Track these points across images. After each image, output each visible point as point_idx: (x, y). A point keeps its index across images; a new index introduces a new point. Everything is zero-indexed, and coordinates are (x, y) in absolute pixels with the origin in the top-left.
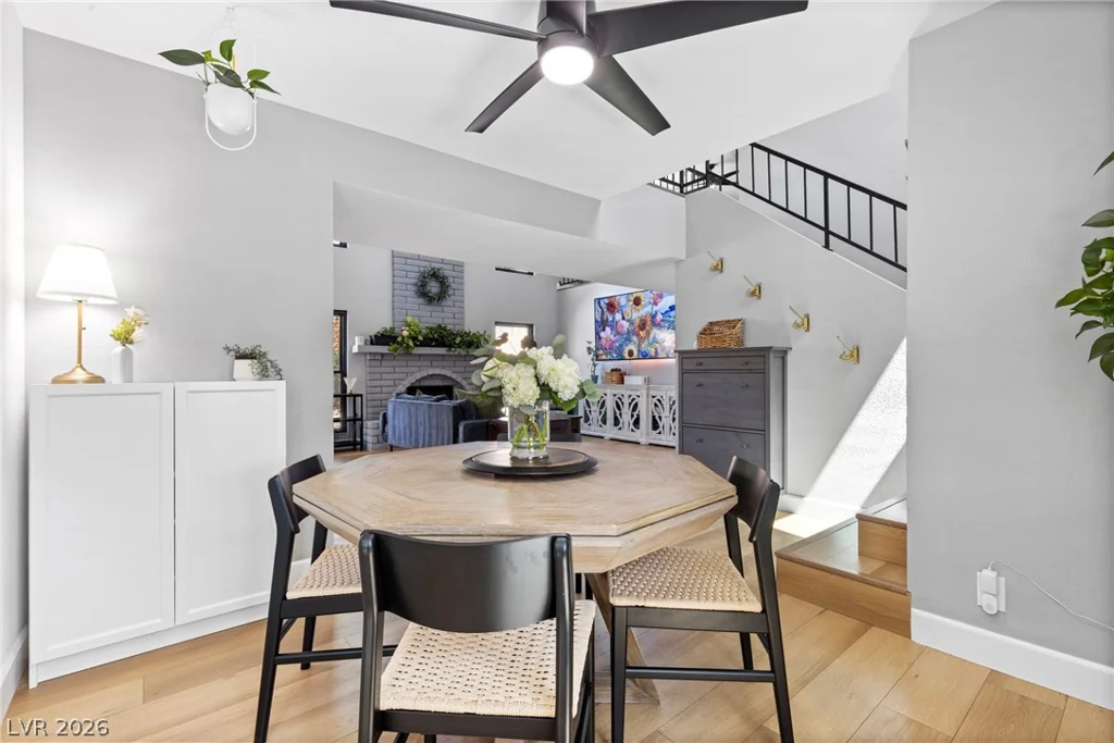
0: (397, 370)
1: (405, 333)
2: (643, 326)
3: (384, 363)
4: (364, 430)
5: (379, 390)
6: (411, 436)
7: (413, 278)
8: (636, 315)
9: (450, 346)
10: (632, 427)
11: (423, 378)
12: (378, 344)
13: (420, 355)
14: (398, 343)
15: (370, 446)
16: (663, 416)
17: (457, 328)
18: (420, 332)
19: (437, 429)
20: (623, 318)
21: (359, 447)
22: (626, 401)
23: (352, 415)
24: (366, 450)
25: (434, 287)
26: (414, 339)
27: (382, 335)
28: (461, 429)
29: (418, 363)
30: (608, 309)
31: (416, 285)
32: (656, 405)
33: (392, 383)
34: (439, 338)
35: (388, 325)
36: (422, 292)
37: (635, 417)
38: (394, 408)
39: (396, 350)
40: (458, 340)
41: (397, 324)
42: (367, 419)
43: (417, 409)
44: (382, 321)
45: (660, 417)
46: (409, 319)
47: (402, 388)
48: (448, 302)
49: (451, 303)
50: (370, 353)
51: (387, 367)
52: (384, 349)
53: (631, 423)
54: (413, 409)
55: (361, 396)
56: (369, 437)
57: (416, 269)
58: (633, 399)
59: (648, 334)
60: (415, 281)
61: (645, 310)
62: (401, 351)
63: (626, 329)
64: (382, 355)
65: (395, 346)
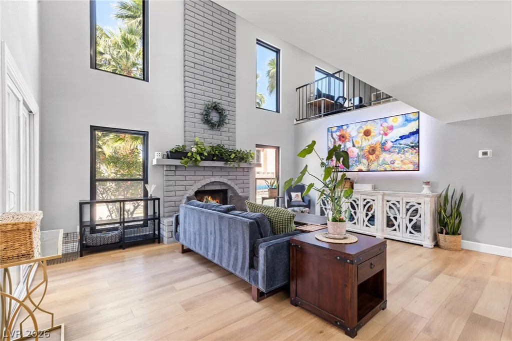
0: (188, 178)
1: (194, 150)
2: (372, 151)
3: (177, 173)
4: (161, 225)
5: (173, 193)
6: (200, 242)
7: (200, 109)
8: (366, 143)
9: (227, 161)
10: (366, 222)
11: (207, 185)
12: (172, 158)
13: (204, 167)
14: (188, 157)
15: (165, 240)
16: (398, 216)
17: (231, 148)
18: (205, 150)
19: (230, 243)
20: (354, 146)
21: (157, 240)
22: (361, 203)
23: (152, 214)
24: (163, 242)
25: (215, 117)
26: (201, 154)
27: (176, 151)
28: (262, 252)
29: (203, 173)
30: (340, 139)
31: (202, 114)
32: (390, 207)
33: (183, 188)
34: (219, 155)
35: (181, 144)
36: (207, 121)
37: (370, 215)
38: (185, 214)
39: (186, 163)
40: (233, 156)
41: (187, 144)
42: (164, 216)
43: (206, 219)
44: (176, 141)
45: (395, 218)
46: (197, 139)
47: (191, 193)
48: (224, 128)
49: (227, 130)
50: (167, 165)
51: (180, 176)
52: (177, 162)
53: (366, 220)
54: (203, 218)
55: (159, 199)
56: (165, 233)
57: (203, 102)
58: (368, 202)
59: (378, 157)
60: (202, 111)
61: (375, 140)
62: (190, 164)
63: (356, 154)
64: (176, 166)
65: (186, 159)
